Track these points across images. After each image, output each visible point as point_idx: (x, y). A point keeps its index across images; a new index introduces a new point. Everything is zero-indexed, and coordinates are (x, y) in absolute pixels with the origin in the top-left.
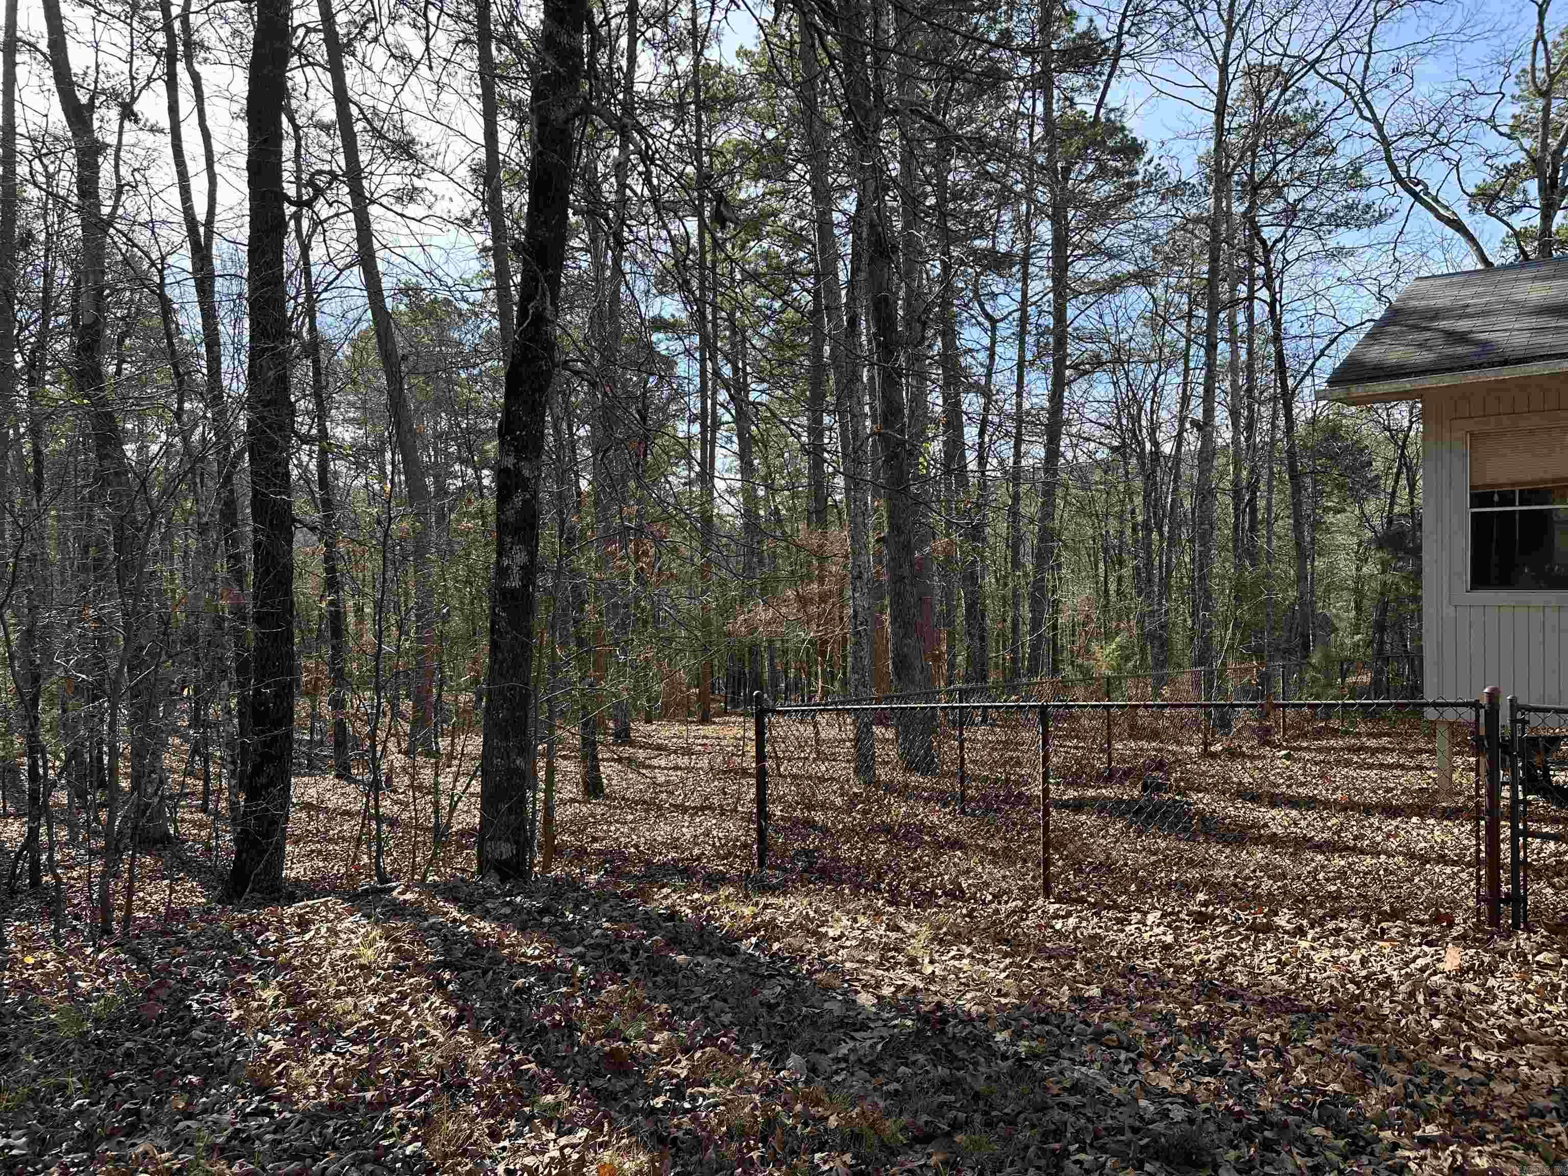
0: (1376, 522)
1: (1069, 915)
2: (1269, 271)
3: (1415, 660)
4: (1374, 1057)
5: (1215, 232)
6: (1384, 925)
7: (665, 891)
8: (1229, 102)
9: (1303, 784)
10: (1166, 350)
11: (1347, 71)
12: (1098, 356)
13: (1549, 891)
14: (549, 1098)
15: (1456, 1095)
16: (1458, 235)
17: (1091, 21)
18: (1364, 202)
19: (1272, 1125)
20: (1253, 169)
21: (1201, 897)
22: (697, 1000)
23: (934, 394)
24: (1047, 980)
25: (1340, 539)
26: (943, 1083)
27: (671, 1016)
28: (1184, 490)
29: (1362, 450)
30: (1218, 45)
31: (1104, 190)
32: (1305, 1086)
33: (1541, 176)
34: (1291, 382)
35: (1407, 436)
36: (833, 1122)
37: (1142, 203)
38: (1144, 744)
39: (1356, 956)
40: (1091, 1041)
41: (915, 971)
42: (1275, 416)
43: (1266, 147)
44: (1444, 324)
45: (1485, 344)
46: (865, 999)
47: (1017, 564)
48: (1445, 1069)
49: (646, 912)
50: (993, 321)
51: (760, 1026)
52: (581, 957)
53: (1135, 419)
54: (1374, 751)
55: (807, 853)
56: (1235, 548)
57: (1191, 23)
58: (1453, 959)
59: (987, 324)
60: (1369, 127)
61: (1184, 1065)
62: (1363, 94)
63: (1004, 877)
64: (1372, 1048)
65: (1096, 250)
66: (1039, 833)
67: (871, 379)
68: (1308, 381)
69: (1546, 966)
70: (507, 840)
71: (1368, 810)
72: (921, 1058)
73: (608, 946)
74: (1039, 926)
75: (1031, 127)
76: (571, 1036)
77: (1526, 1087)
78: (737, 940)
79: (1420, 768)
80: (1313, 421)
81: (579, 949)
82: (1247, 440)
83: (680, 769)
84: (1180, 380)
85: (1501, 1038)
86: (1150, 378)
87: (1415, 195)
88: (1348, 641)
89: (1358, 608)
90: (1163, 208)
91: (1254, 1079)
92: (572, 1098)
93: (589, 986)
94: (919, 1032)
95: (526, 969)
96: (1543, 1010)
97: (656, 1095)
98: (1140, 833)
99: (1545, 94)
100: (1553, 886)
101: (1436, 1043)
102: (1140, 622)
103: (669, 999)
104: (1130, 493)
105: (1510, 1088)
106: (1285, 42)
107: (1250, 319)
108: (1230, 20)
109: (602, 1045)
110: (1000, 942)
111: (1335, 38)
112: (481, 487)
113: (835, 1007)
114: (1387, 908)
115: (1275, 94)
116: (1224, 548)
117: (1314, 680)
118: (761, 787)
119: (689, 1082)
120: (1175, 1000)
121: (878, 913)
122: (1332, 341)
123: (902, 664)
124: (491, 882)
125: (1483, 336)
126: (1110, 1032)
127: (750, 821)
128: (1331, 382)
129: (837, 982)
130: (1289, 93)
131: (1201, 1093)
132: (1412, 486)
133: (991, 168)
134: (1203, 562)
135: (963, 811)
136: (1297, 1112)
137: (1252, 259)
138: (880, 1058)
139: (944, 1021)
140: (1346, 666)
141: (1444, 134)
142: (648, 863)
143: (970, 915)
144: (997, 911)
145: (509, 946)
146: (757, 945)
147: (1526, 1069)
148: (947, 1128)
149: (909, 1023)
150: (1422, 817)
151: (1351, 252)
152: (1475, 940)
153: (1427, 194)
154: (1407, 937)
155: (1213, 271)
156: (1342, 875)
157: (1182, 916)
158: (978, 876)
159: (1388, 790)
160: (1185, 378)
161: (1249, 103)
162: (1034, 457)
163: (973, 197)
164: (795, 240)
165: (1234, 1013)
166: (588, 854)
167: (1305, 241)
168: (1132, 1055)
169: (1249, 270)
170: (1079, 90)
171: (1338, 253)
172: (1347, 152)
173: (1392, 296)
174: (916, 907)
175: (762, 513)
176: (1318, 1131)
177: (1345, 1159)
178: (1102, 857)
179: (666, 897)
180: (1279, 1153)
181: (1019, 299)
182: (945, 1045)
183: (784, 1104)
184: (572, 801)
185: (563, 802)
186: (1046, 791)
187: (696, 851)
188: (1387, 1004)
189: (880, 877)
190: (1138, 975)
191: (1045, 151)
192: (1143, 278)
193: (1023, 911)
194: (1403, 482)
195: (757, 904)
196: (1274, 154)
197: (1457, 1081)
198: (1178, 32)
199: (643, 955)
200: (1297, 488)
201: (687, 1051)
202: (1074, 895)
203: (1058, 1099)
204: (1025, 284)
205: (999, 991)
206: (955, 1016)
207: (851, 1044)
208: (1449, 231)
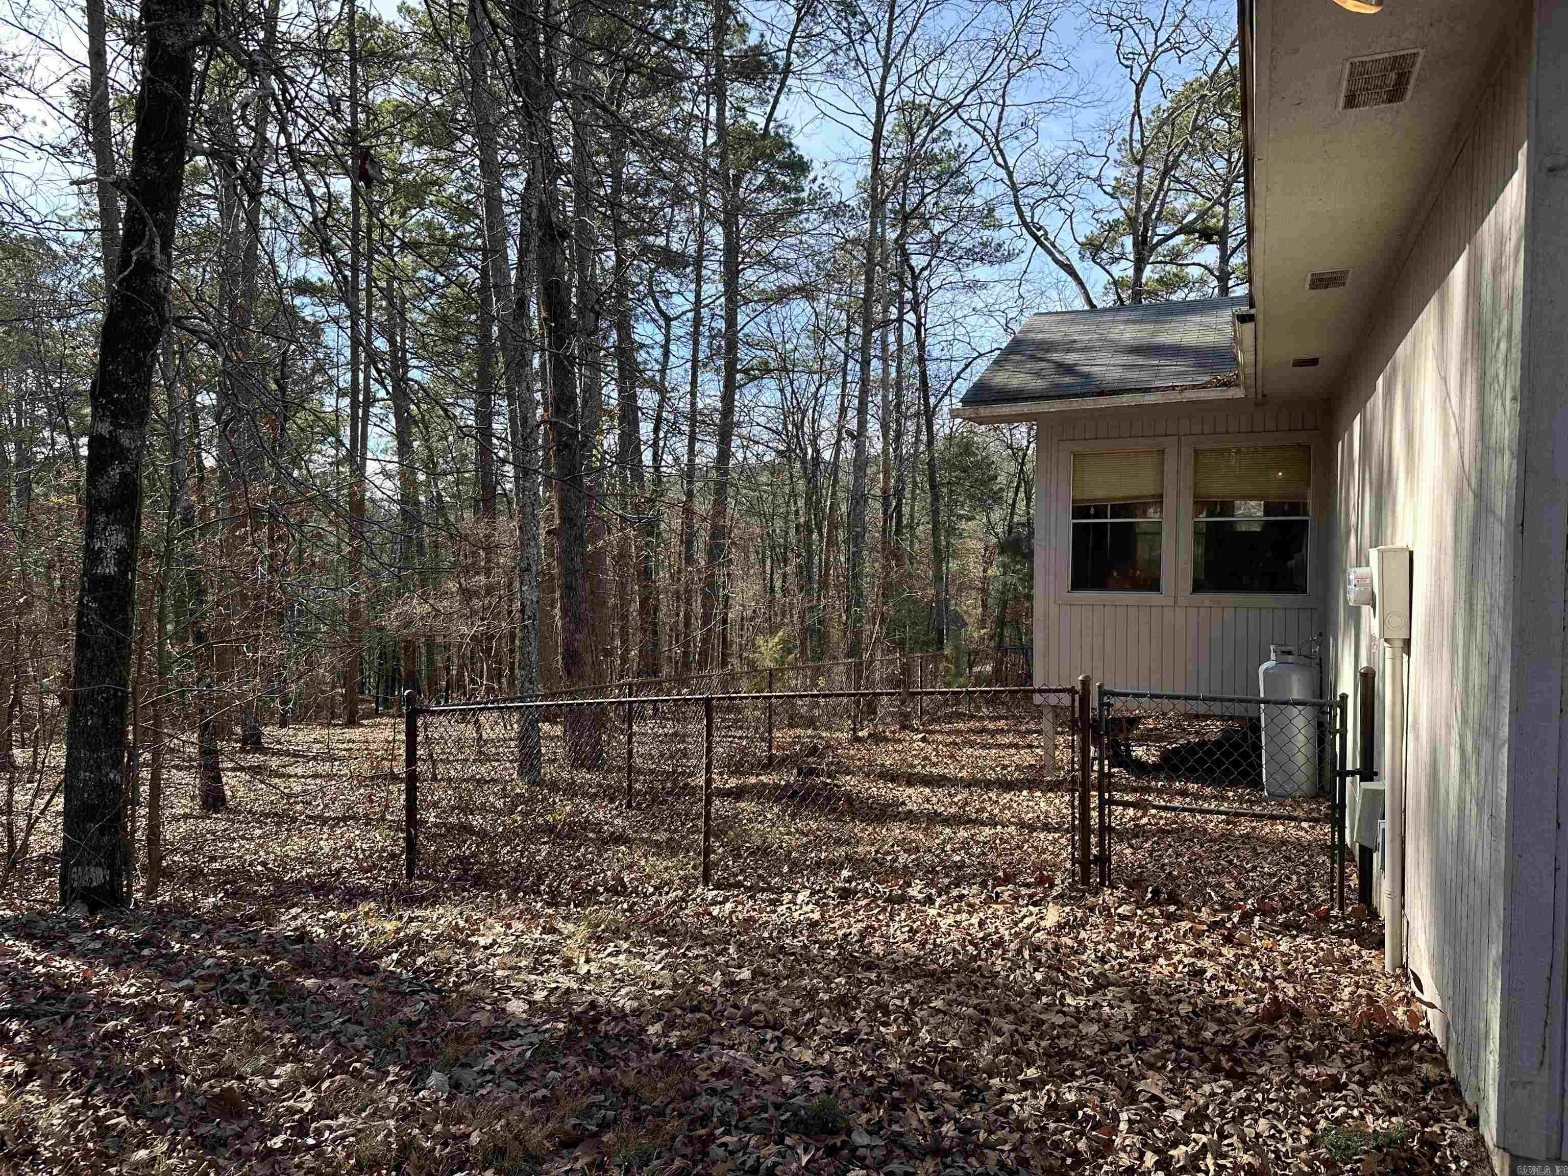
0: (999, 530)
1: (726, 900)
2: (916, 296)
3: (1027, 651)
4: (987, 1012)
5: (870, 256)
6: (999, 889)
7: (294, 911)
8: (885, 133)
9: (935, 765)
10: (827, 363)
11: (984, 118)
12: (766, 363)
13: (1128, 851)
14: (143, 1154)
15: (1052, 1038)
16: (1070, 278)
17: (762, 36)
18: (996, 241)
19: (900, 1085)
20: (904, 199)
21: (845, 873)
22: (325, 1026)
23: (611, 387)
24: (701, 968)
25: (972, 544)
26: (593, 1082)
27: (296, 1046)
28: (841, 495)
29: (989, 465)
30: (876, 79)
31: (772, 202)
32: (929, 1045)
33: (1135, 234)
34: (932, 400)
35: (1025, 455)
36: (475, 1139)
37: (807, 220)
38: (799, 731)
39: (975, 920)
40: (740, 1023)
41: (569, 972)
42: (918, 432)
43: (916, 181)
44: (1055, 356)
45: (1088, 376)
46: (516, 1007)
47: (690, 560)
48: (1044, 1017)
49: (270, 936)
50: (668, 319)
51: (399, 1046)
52: (189, 992)
53: (799, 426)
54: (993, 733)
55: (462, 859)
56: (884, 549)
57: (852, 54)
58: (1053, 915)
59: (662, 322)
60: (1002, 173)
61: (825, 1037)
62: (997, 143)
63: (666, 868)
64: (986, 1003)
65: (765, 260)
66: (701, 823)
67: (543, 365)
68: (946, 401)
69: (1125, 917)
70: (99, 865)
71: (988, 785)
72: (572, 1060)
73: (222, 976)
74: (697, 915)
75: (705, 131)
76: (172, 1081)
77: (1107, 1025)
78: (375, 958)
79: (1030, 746)
80: (950, 438)
81: (185, 982)
82: (895, 450)
83: (321, 776)
84: (839, 391)
85: (1089, 983)
86: (813, 389)
87: (1037, 238)
88: (976, 635)
89: (984, 605)
90: (826, 226)
91: (885, 1043)
92: (172, 1149)
93: (197, 1021)
94: (569, 1033)
95: (118, 1009)
96: (1122, 957)
97: (275, 1134)
98: (793, 816)
99: (1139, 162)
100: (1131, 846)
101: (1038, 993)
102: (802, 618)
103: (294, 1029)
104: (793, 494)
105: (1095, 1028)
106: (933, 84)
107: (900, 339)
108: (886, 57)
109: (211, 1087)
110: (658, 934)
111: (974, 88)
112: (77, 456)
113: (482, 1018)
114: (1001, 874)
115: (924, 131)
116: (872, 550)
117: (947, 670)
118: (411, 791)
119: (313, 1116)
120: (819, 974)
121: (536, 916)
122: (967, 366)
123: (572, 658)
124: (78, 913)
125: (1086, 369)
126: (758, 1013)
127: (399, 829)
128: (964, 401)
129: (487, 992)
130: (935, 133)
131: (839, 1063)
132: (1029, 499)
133: (666, 166)
134: (855, 560)
135: (629, 806)
136: (922, 1070)
137: (903, 284)
138: (528, 1065)
139: (597, 1020)
140: (975, 656)
141: (1061, 186)
142: (278, 882)
143: (630, 909)
144: (657, 903)
145: (97, 986)
146: (399, 962)
147: (1107, 1009)
148: (594, 1129)
149: (561, 1025)
150: (1030, 790)
151: (984, 286)
152: (1071, 898)
153: (1047, 239)
154: (1016, 899)
155: (869, 291)
156: (965, 845)
157: (829, 893)
158: (642, 869)
159: (1005, 767)
160: (843, 390)
161: (902, 137)
162: (707, 456)
163: (646, 193)
164: (462, 213)
165: (871, 983)
166: (205, 876)
167: (946, 271)
168: (777, 1033)
169: (899, 294)
170: (750, 101)
171: (973, 286)
172: (983, 193)
173: (1017, 328)
174: (576, 906)
175: (422, 498)
176: (938, 1086)
177: (961, 1108)
178: (760, 842)
179: (295, 918)
180: (904, 1111)
181: (693, 300)
182: (596, 1045)
183: (423, 1126)
184: (186, 817)
185: (176, 818)
186: (709, 782)
187: (335, 866)
188: (999, 961)
189: (540, 879)
190: (786, 954)
191: (717, 156)
192: (807, 292)
193: (683, 900)
194: (1022, 495)
195: (400, 918)
196: (923, 188)
197: (1053, 1026)
198: (842, 59)
199: (264, 983)
200: (936, 498)
201: (313, 1081)
202: (732, 880)
203: (706, 1085)
204: (699, 285)
205: (654, 983)
206: (609, 1013)
207: (499, 1054)
208: (1063, 274)
